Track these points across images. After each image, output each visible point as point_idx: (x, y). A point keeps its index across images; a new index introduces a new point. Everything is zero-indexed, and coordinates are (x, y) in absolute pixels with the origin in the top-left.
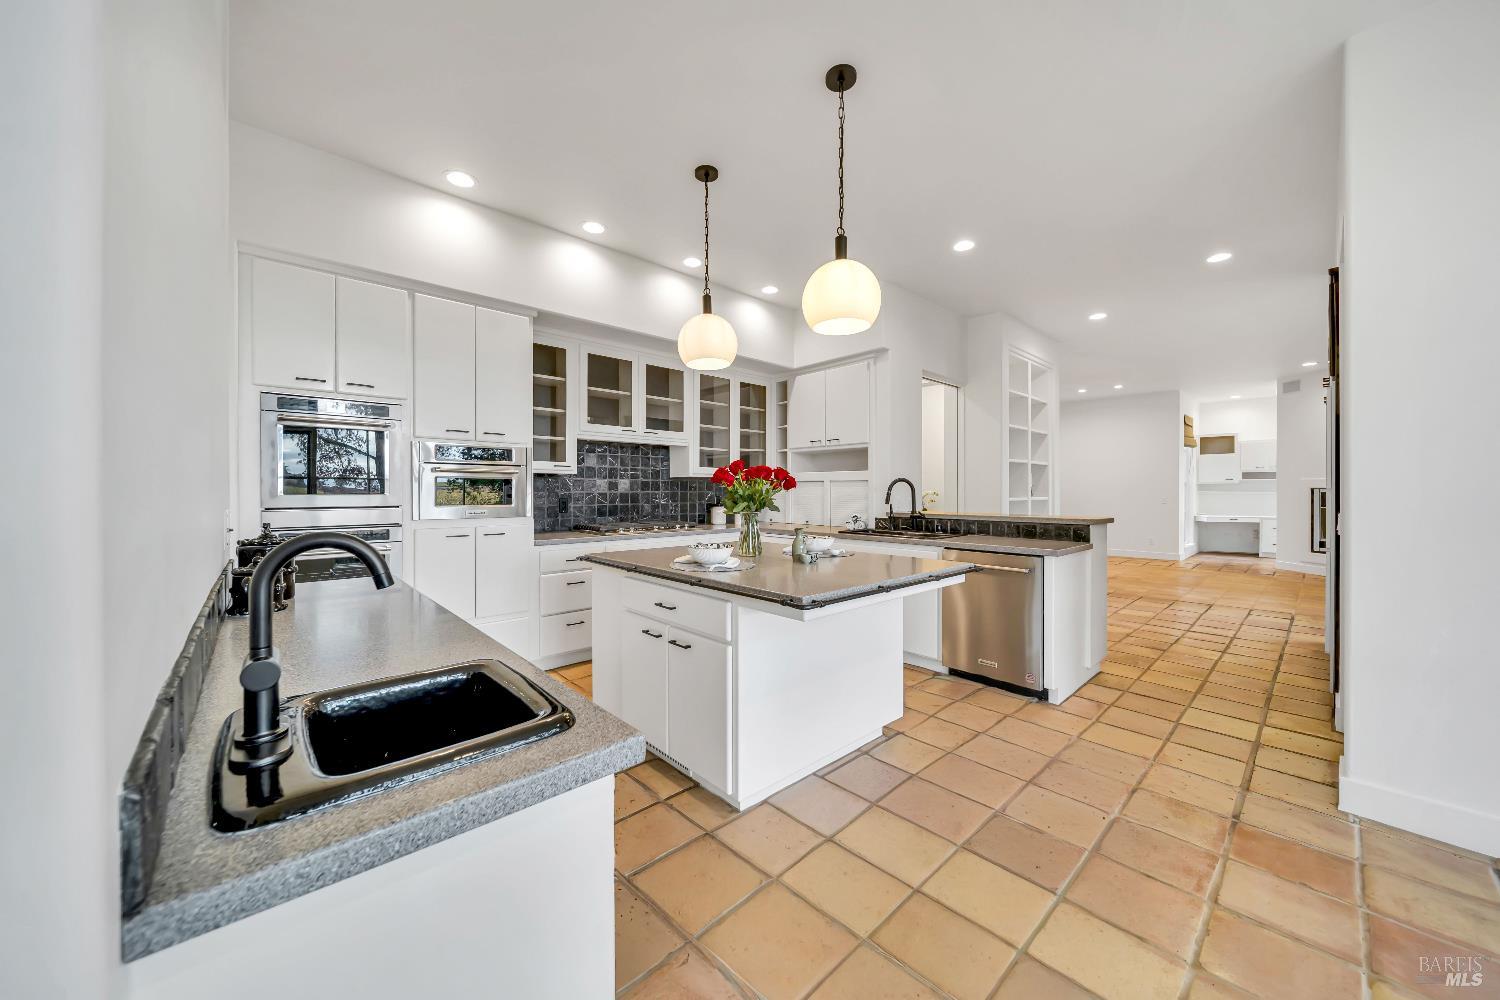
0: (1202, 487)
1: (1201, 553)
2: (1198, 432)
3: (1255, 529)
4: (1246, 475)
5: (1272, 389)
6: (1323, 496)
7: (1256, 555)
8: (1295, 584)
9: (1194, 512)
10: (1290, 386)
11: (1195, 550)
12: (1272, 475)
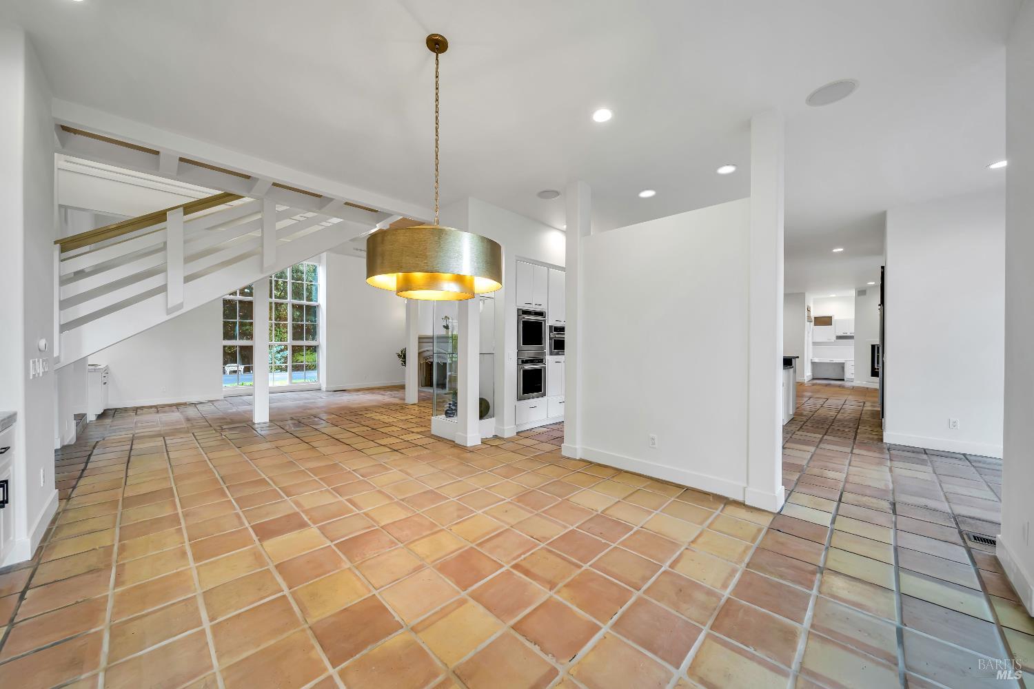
0: (815, 344)
1: (814, 379)
2: (814, 314)
3: (842, 366)
4: (839, 338)
5: (853, 293)
6: (878, 348)
7: (843, 380)
8: (863, 392)
9: (811, 357)
10: (861, 293)
11: (811, 377)
12: (851, 337)
